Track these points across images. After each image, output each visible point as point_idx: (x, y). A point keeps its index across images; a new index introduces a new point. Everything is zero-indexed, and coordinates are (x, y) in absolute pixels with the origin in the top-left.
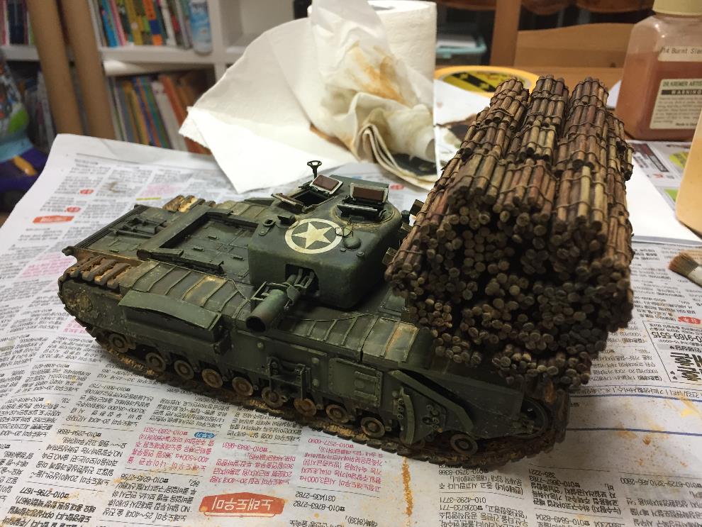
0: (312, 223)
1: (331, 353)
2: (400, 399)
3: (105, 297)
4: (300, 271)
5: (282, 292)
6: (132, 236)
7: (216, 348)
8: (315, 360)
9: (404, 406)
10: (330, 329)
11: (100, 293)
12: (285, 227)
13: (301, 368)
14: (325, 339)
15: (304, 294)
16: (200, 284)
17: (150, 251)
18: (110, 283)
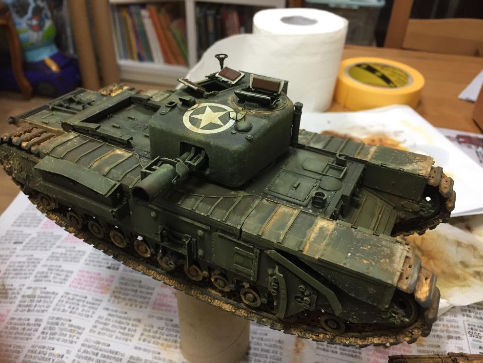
0: (210, 107)
1: (214, 227)
2: (274, 277)
3: (30, 161)
4: (193, 148)
5: (172, 167)
6: (65, 112)
7: (113, 213)
8: (200, 232)
9: (277, 283)
10: (215, 205)
11: (26, 157)
12: (184, 109)
13: (187, 238)
14: (208, 214)
15: (194, 170)
16: (109, 155)
17: (72, 124)
18: (33, 149)
